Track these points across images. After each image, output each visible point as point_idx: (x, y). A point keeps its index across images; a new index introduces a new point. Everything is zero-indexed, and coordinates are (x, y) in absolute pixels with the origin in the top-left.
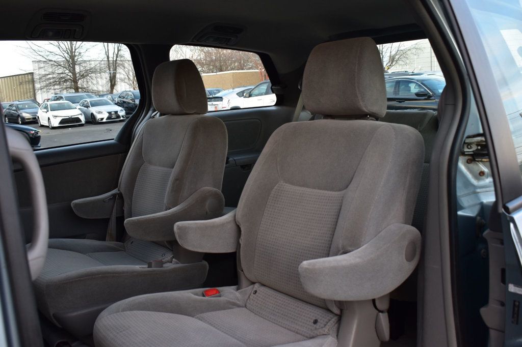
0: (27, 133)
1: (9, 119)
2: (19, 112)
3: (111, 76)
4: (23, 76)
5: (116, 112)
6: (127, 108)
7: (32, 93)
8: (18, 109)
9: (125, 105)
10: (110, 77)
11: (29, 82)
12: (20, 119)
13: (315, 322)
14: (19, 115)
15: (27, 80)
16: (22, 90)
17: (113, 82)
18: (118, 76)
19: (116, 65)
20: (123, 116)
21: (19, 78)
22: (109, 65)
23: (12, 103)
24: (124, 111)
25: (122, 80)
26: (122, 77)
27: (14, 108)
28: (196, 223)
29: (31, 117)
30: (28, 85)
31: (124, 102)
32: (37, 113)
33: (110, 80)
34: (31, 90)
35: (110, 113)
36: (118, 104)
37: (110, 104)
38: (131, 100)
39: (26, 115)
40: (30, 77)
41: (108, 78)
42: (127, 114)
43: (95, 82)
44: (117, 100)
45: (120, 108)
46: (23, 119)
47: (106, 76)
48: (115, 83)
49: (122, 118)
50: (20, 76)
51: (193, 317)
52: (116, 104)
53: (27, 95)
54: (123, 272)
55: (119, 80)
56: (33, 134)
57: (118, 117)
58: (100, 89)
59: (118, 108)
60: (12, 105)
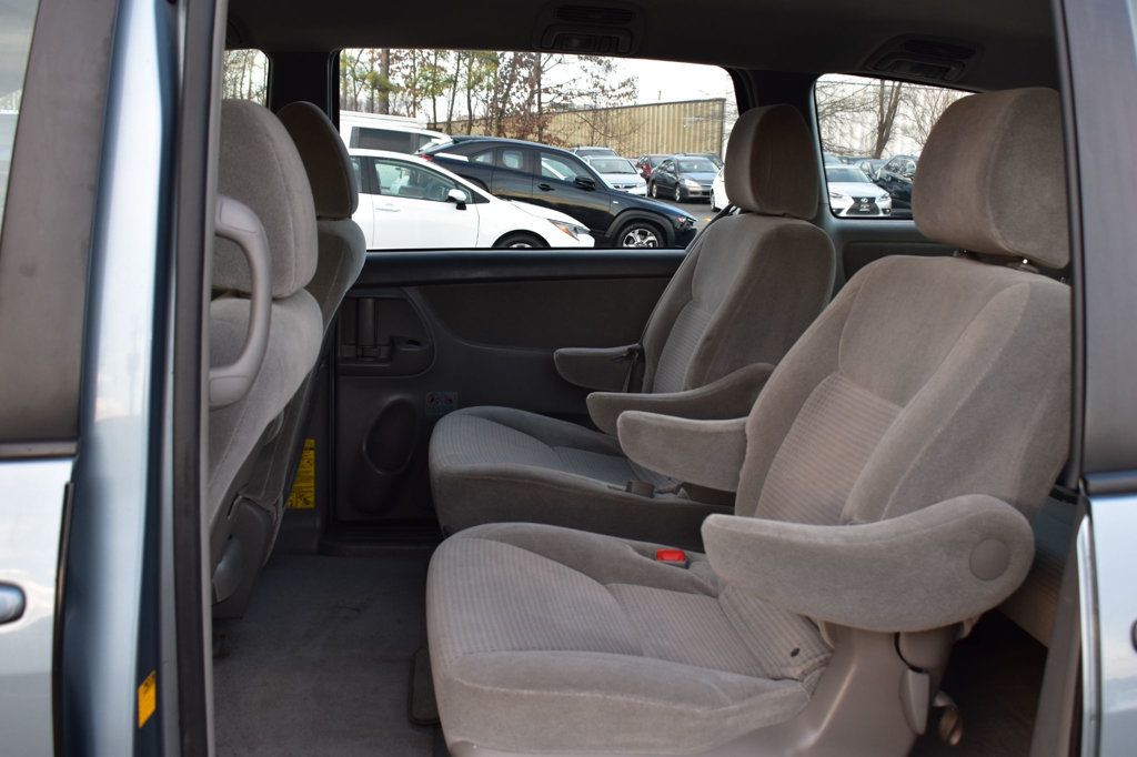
0: (671, 221)
1: (658, 188)
2: (680, 176)
3: (882, 120)
4: (705, 104)
5: (871, 200)
6: (896, 192)
7: (716, 140)
8: (679, 170)
9: (897, 187)
10: (881, 123)
11: (713, 116)
12: (678, 191)
13: (795, 653)
14: (677, 183)
15: (710, 113)
16: (698, 134)
17: (884, 131)
18: (898, 121)
19: (896, 97)
20: (884, 211)
21: (696, 108)
22: (881, 96)
23: (670, 156)
24: (890, 200)
25: (905, 131)
26: (909, 124)
27: (672, 168)
28: (661, 420)
29: (700, 189)
30: (710, 123)
31: (894, 179)
32: (711, 182)
33: (879, 128)
34: (716, 135)
35: (857, 200)
36: (881, 183)
37: (863, 181)
38: (910, 177)
39: (692, 185)
40: (717, 107)
41: (876, 124)
42: (894, 205)
43: (846, 130)
44: (879, 173)
45: (882, 192)
46: (684, 191)
47: (872, 119)
48: (888, 135)
49: (881, 215)
50: (700, 104)
51: (603, 584)
52: (875, 182)
53: (706, 144)
54: (569, 486)
55: (898, 131)
56: (682, 224)
57: (875, 209)
58: (857, 145)
59: (877, 192)
60: (670, 161)
